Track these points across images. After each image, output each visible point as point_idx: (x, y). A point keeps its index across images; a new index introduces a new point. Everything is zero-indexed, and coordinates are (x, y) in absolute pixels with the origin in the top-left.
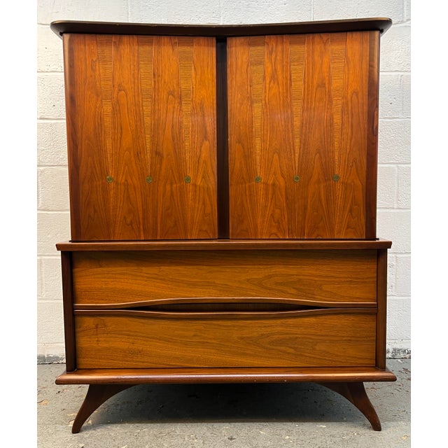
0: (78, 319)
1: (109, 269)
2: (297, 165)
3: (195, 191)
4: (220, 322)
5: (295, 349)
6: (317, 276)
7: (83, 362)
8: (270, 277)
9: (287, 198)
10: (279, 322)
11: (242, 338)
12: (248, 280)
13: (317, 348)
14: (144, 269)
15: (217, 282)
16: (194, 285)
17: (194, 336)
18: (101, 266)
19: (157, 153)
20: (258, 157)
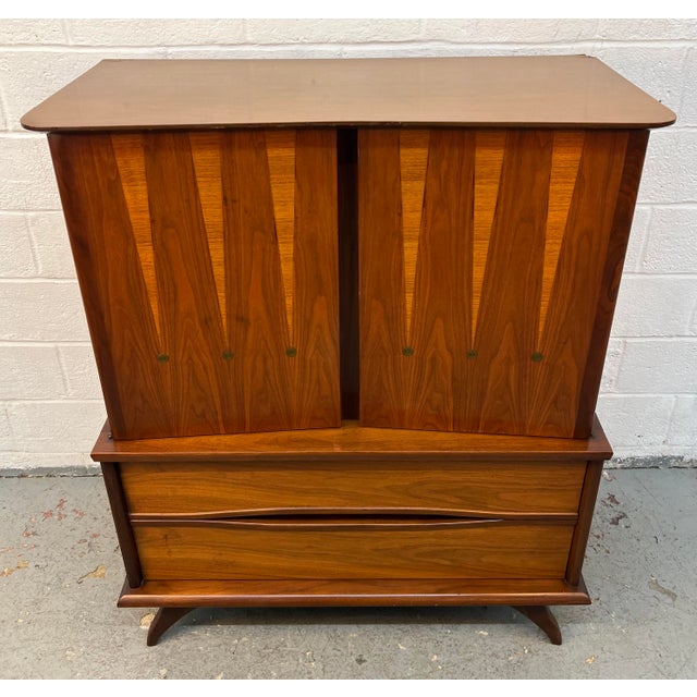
0: (137, 530)
1: (176, 474)
2: (473, 336)
3: (305, 367)
4: (346, 534)
5: (452, 561)
6: (492, 483)
7: (151, 573)
8: (421, 484)
9: (454, 379)
10: (432, 533)
11: (377, 550)
12: (388, 487)
13: (484, 560)
14: (229, 475)
15: (340, 489)
16: (306, 492)
17: (309, 547)
18: (162, 471)
19: (237, 319)
20: (409, 321)
